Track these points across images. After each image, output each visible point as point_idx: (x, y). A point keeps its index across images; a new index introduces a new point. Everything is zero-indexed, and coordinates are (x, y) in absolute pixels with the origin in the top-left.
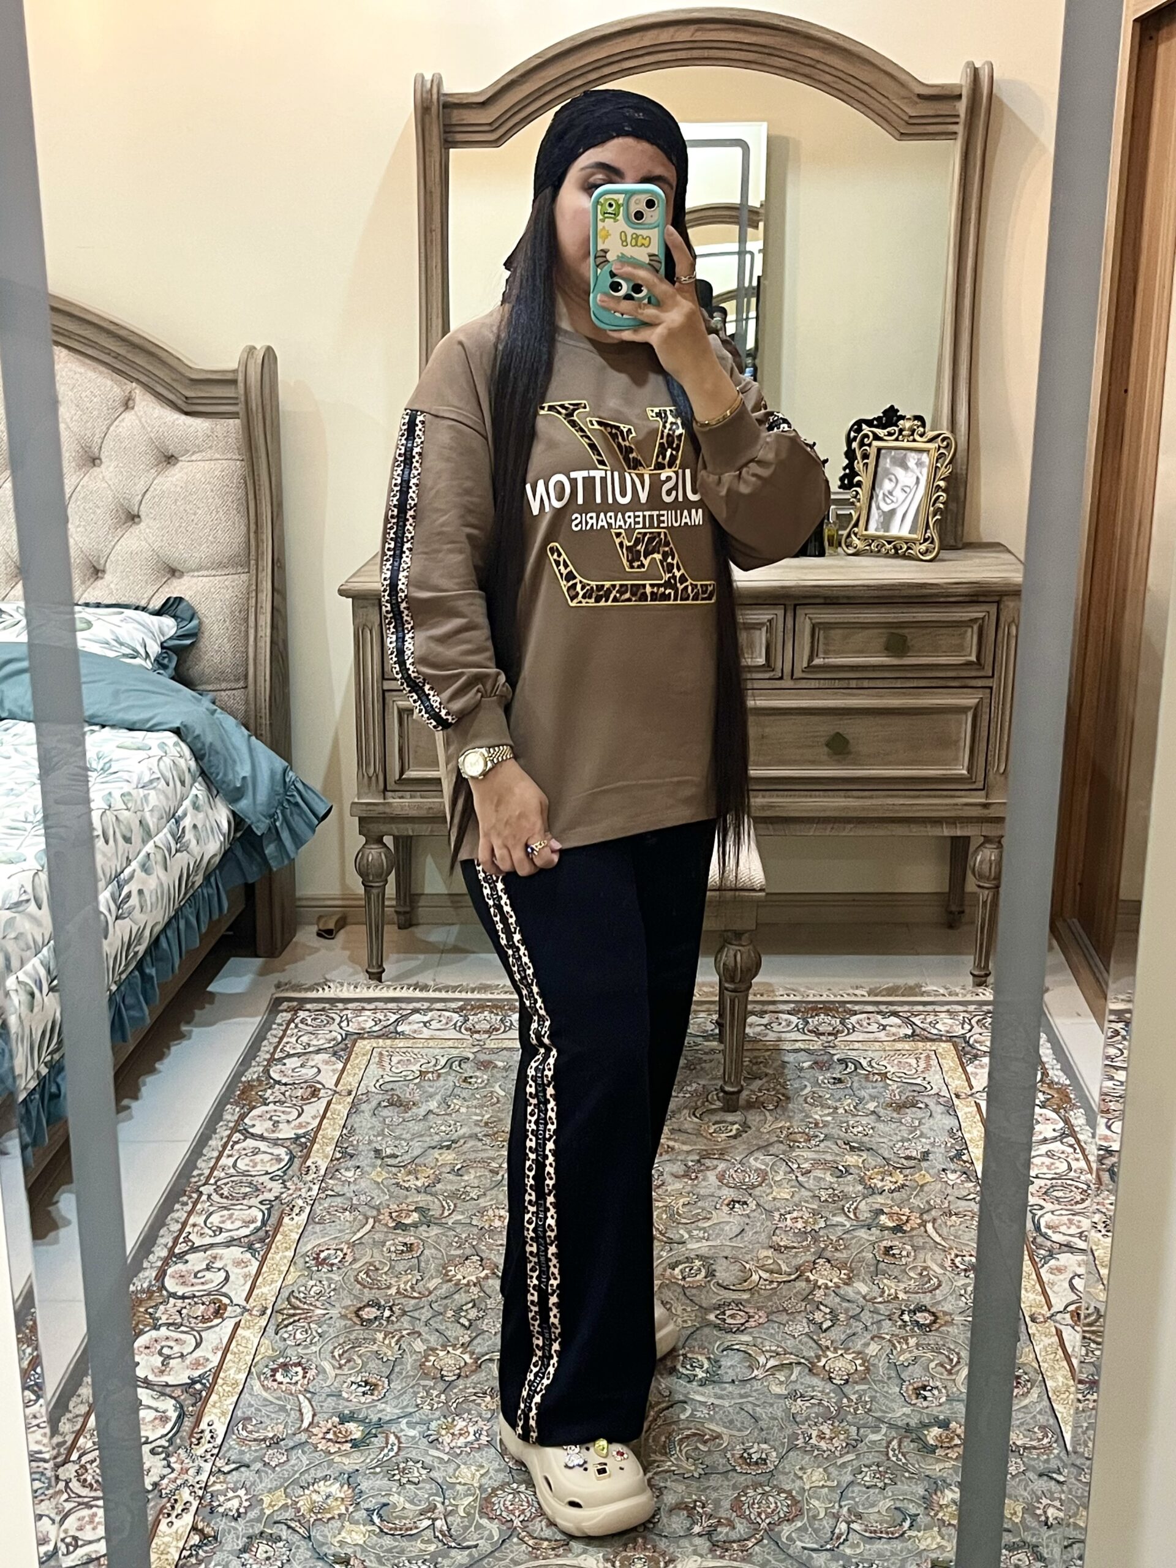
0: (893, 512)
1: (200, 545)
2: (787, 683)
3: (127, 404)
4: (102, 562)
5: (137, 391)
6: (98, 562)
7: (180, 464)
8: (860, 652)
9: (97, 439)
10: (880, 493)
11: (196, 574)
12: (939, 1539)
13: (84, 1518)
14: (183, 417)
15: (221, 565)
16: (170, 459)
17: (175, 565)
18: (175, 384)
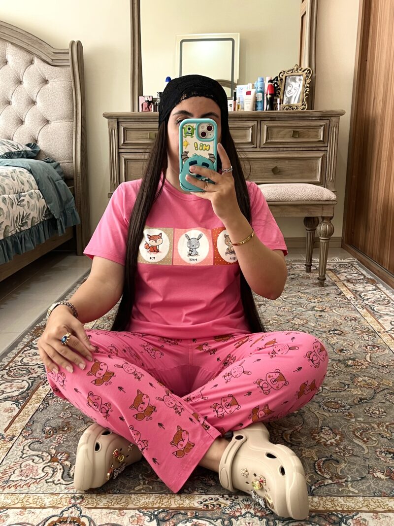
0: (291, 97)
1: (57, 111)
2: (258, 149)
3: (32, 62)
4: (24, 118)
5: (35, 58)
6: (22, 118)
7: (50, 83)
8: (283, 138)
9: (21, 73)
10: (287, 91)
11: (56, 121)
12: (360, 392)
13: (7, 385)
14: (51, 66)
15: (64, 118)
16: (46, 82)
17: (49, 119)
18: (48, 55)
